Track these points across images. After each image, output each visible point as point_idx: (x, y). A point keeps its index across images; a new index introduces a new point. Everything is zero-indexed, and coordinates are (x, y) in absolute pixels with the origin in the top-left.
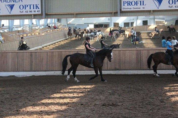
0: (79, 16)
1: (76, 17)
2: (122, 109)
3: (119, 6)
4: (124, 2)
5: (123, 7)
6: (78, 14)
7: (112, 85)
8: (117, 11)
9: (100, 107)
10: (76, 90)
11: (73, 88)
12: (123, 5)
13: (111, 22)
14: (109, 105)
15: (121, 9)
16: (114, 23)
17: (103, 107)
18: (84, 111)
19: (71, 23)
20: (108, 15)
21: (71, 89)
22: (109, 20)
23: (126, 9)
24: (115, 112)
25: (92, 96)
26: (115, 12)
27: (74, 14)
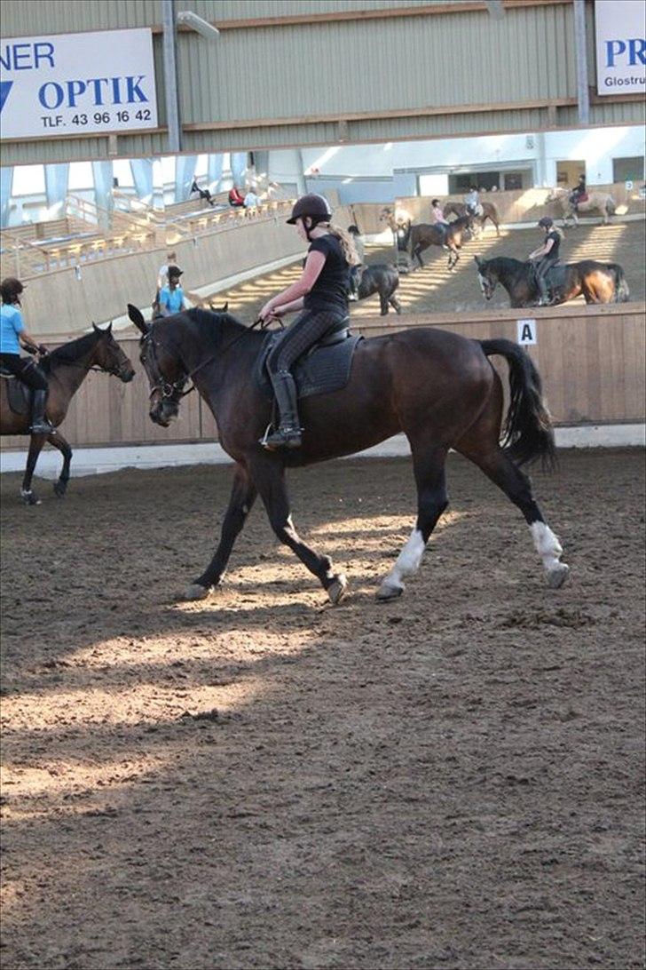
0: (364, 132)
1: (348, 141)
2: (611, 641)
3: (585, 68)
4: (610, 44)
5: (603, 72)
6: (358, 121)
7: (552, 509)
8: (573, 95)
9: (491, 633)
10: (360, 543)
11: (345, 530)
12: (606, 63)
13: (543, 158)
14: (539, 619)
15: (596, 87)
16: (560, 164)
17: (509, 631)
18: (406, 657)
19: (321, 173)
20: (526, 120)
21: (332, 537)
22: (530, 145)
23: (619, 82)
24: (572, 659)
25: (450, 575)
26: (563, 103)
27: (335, 123)
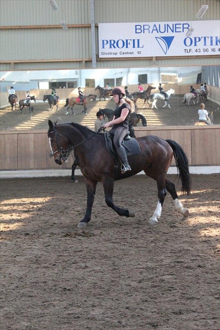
0: (20, 67)
1: (14, 70)
2: (100, 242)
3: (95, 48)
4: (103, 41)
5: (101, 50)
6: (17, 63)
7: (82, 197)
8: (91, 58)
9: (60, 239)
10: (15, 207)
11: (11, 203)
12: (102, 47)
13: (81, 78)
14: (76, 234)
15: (98, 55)
16: (86, 80)
17: (66, 238)
18: (30, 247)
19: (5, 80)
20: (75, 65)
21: (6, 205)
22: (76, 73)
23: (106, 54)
24: (87, 248)
25: (46, 219)
26: (87, 60)
27: (10, 63)
